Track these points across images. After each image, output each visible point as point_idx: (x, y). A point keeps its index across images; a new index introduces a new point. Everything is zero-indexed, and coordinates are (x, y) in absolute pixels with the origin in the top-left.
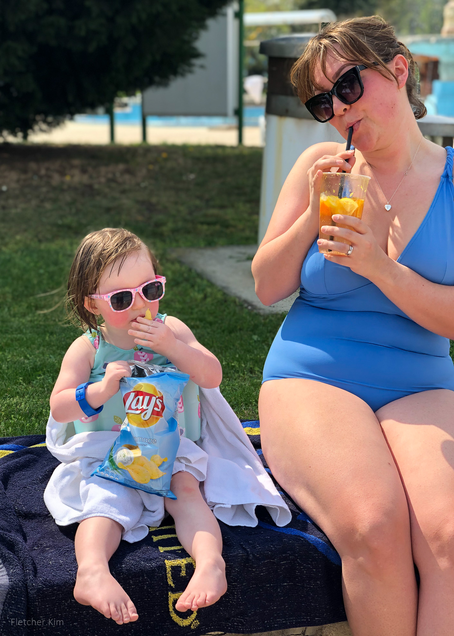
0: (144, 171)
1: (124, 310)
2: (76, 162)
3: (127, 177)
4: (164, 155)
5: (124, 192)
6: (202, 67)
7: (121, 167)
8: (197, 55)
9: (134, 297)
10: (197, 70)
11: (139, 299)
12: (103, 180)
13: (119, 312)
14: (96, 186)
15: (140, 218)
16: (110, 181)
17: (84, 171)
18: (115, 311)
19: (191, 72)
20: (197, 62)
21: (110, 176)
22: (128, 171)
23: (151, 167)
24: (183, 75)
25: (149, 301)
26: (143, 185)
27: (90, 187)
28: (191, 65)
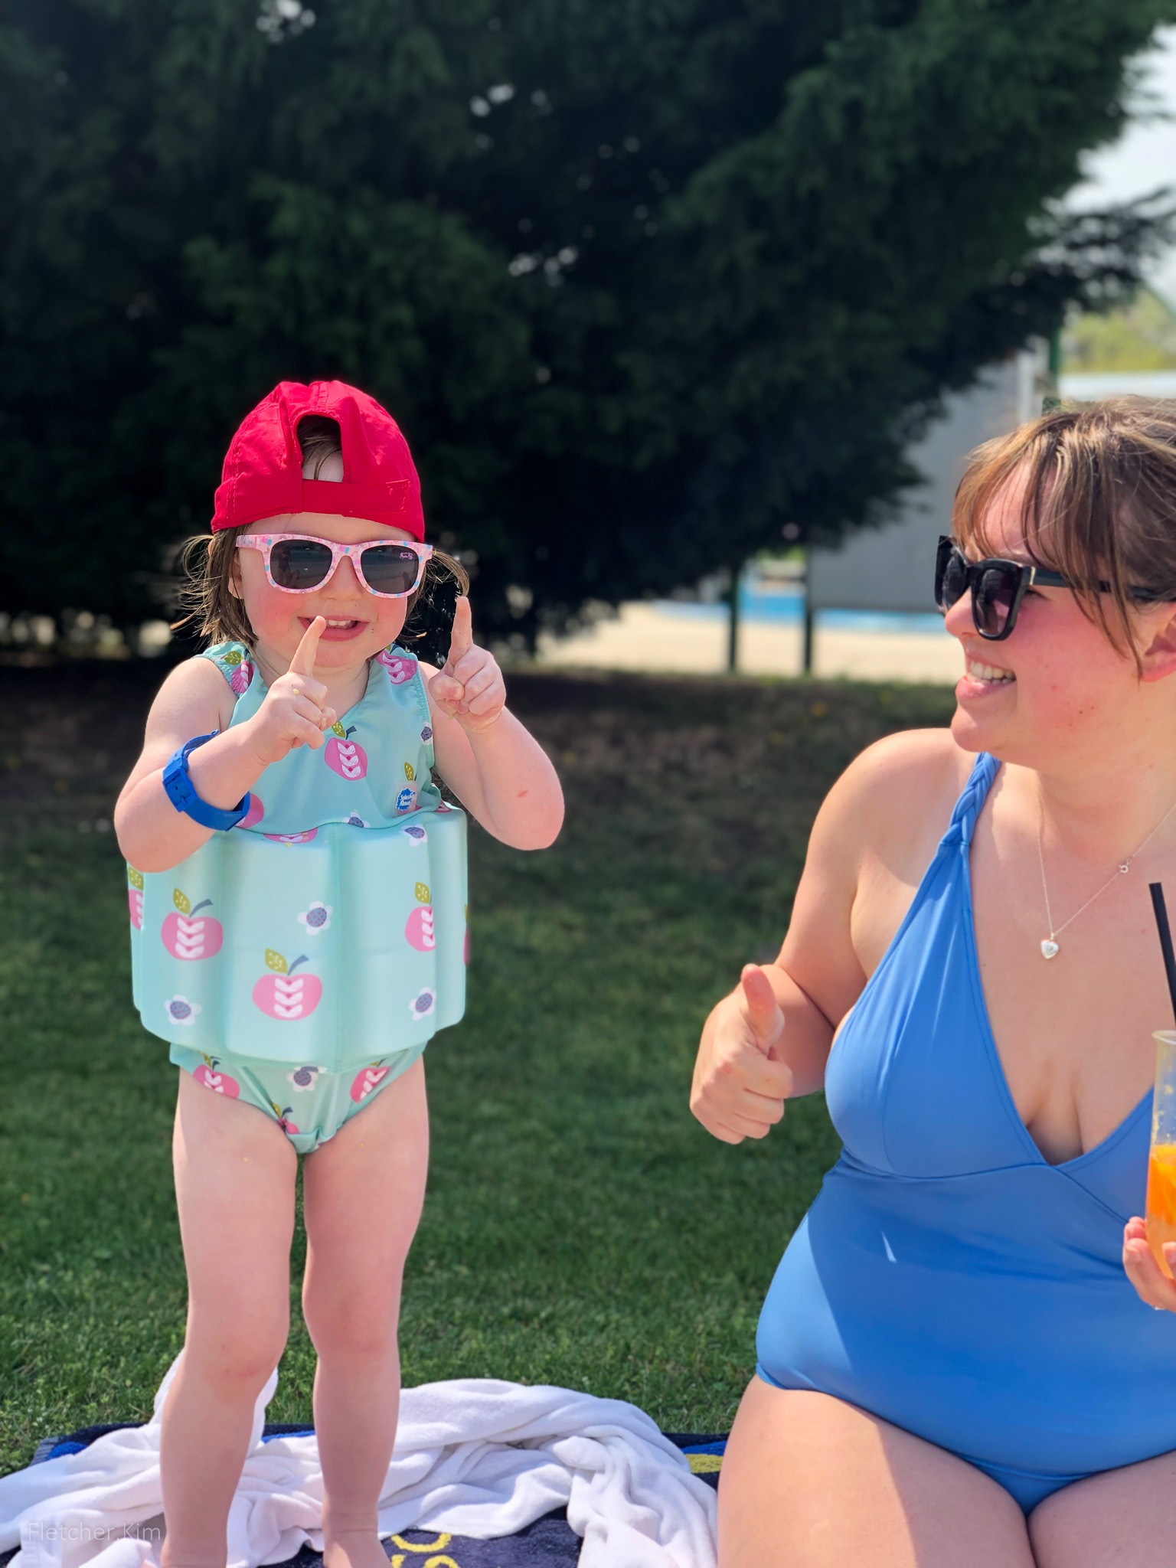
0: (758, 748)
1: (298, 591)
2: (604, 719)
3: (714, 761)
4: (819, 709)
5: (695, 797)
6: (924, 509)
7: (708, 734)
8: (913, 479)
9: (334, 564)
10: (910, 515)
11: (346, 574)
12: (654, 765)
13: (284, 589)
14: (634, 780)
15: (715, 864)
16: (670, 766)
17: (615, 740)
18: (275, 585)
19: (896, 518)
20: (912, 496)
21: (675, 755)
22: (723, 747)
23: (778, 738)
24: (876, 524)
25: (370, 590)
26: (747, 780)
27: (618, 781)
28: (896, 504)
